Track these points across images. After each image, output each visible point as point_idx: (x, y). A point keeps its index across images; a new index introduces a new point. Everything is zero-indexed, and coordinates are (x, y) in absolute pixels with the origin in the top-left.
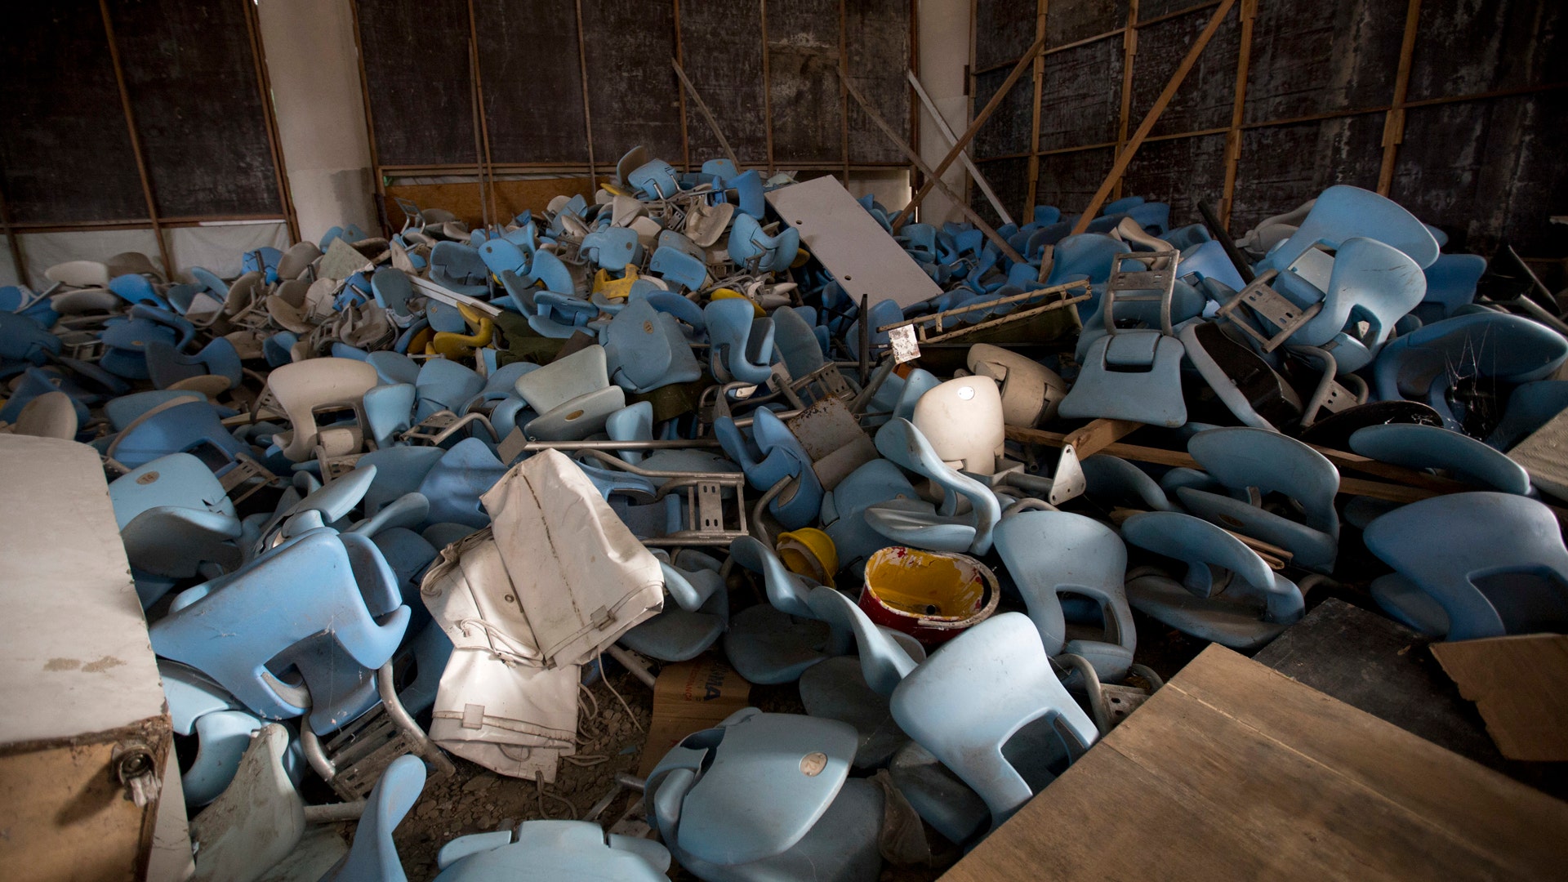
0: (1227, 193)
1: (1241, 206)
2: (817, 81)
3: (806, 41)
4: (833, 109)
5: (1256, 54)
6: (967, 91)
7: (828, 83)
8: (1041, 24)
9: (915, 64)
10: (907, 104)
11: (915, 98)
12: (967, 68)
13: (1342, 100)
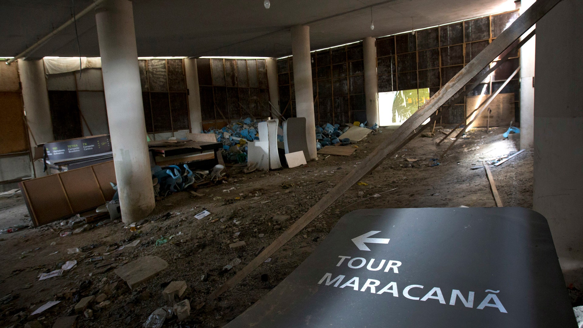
0: (319, 121)
1: (321, 123)
2: (257, 104)
3: (255, 98)
4: (259, 108)
5: (319, 105)
6: (279, 104)
7: (258, 104)
8: (291, 97)
9: (270, 100)
10: (269, 106)
11: (270, 105)
12: (279, 101)
13: (329, 111)
